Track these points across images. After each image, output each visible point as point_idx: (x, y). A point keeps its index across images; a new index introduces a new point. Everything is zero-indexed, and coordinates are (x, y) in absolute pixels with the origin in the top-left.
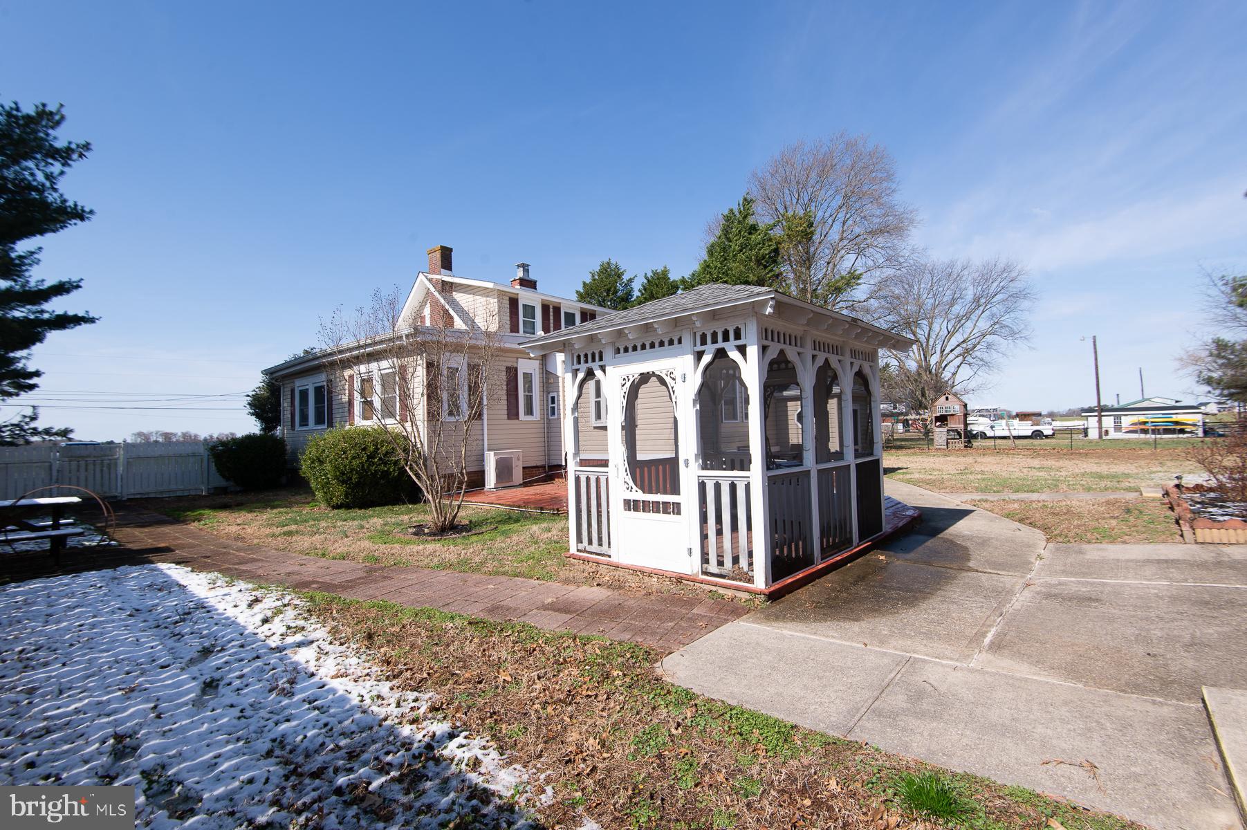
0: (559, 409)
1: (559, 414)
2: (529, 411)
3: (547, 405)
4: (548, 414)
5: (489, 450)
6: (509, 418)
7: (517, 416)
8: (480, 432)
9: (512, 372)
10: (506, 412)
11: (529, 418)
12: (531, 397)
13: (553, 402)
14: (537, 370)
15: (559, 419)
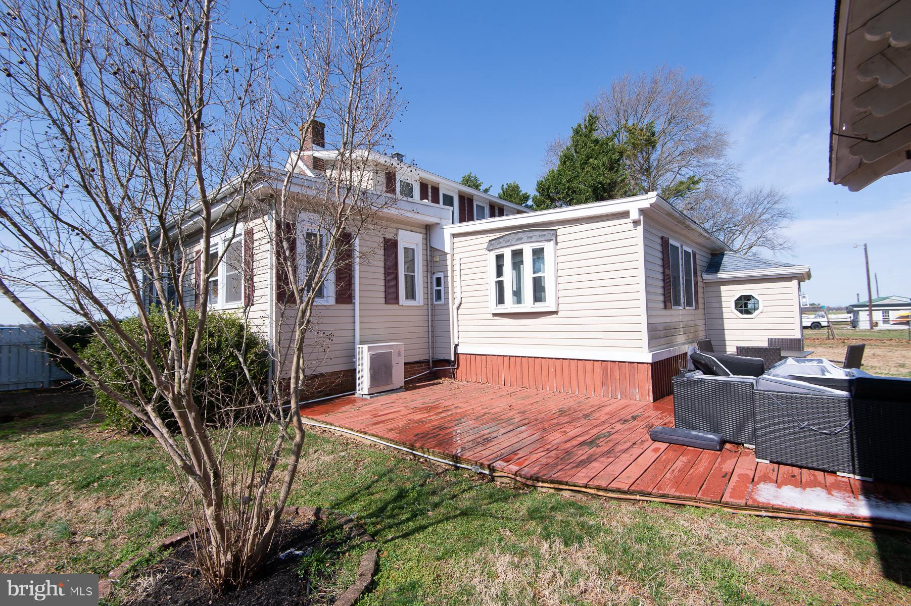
0: (447, 293)
1: (447, 299)
2: (411, 295)
3: (432, 288)
4: (432, 299)
5: (362, 343)
6: (386, 302)
7: (396, 300)
8: (350, 320)
9: (391, 246)
10: (383, 295)
11: (410, 303)
12: (413, 277)
13: (438, 284)
14: (421, 247)
15: (447, 304)
